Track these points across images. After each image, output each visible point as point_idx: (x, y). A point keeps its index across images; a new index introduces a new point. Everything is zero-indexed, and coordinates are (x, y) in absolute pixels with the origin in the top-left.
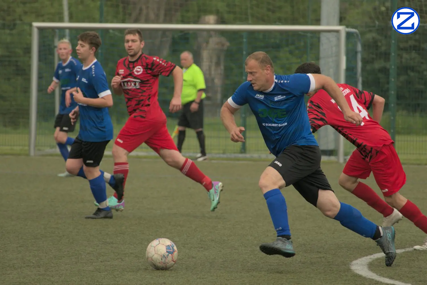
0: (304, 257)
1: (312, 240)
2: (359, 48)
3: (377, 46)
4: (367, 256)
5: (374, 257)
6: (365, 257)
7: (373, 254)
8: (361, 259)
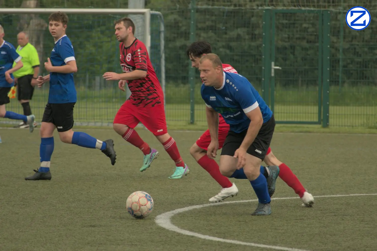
0: (114, 212)
1: (121, 198)
2: (162, 28)
3: (178, 26)
4: (169, 211)
5: (176, 212)
6: (168, 212)
7: (175, 210)
8: (164, 214)
